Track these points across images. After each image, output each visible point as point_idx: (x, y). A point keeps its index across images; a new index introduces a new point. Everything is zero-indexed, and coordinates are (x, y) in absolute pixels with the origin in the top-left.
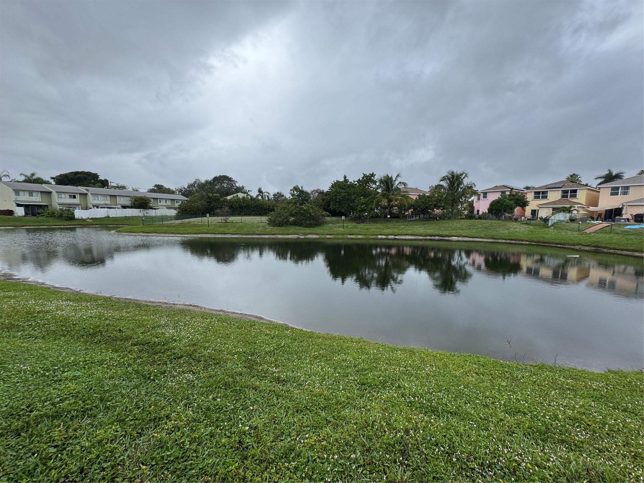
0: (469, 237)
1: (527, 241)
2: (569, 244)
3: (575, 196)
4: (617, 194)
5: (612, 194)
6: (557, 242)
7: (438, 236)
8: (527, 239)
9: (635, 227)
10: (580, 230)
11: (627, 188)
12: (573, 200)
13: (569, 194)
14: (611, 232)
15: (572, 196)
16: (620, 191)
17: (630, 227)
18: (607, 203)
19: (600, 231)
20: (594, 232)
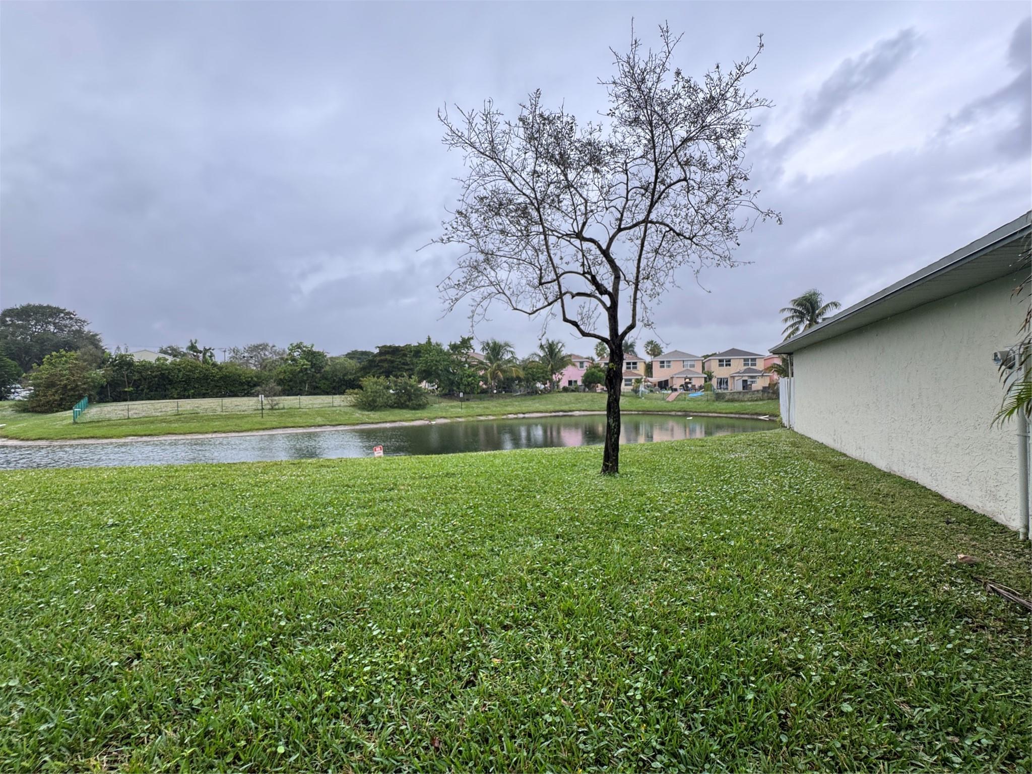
2: (666, 411)
4: (664, 367)
5: (661, 367)
6: (658, 410)
9: (695, 395)
10: (663, 399)
11: (669, 362)
12: (635, 371)
13: (632, 366)
14: (684, 400)
15: (633, 368)
16: (665, 364)
17: (693, 395)
18: (659, 375)
19: (677, 399)
20: (674, 400)
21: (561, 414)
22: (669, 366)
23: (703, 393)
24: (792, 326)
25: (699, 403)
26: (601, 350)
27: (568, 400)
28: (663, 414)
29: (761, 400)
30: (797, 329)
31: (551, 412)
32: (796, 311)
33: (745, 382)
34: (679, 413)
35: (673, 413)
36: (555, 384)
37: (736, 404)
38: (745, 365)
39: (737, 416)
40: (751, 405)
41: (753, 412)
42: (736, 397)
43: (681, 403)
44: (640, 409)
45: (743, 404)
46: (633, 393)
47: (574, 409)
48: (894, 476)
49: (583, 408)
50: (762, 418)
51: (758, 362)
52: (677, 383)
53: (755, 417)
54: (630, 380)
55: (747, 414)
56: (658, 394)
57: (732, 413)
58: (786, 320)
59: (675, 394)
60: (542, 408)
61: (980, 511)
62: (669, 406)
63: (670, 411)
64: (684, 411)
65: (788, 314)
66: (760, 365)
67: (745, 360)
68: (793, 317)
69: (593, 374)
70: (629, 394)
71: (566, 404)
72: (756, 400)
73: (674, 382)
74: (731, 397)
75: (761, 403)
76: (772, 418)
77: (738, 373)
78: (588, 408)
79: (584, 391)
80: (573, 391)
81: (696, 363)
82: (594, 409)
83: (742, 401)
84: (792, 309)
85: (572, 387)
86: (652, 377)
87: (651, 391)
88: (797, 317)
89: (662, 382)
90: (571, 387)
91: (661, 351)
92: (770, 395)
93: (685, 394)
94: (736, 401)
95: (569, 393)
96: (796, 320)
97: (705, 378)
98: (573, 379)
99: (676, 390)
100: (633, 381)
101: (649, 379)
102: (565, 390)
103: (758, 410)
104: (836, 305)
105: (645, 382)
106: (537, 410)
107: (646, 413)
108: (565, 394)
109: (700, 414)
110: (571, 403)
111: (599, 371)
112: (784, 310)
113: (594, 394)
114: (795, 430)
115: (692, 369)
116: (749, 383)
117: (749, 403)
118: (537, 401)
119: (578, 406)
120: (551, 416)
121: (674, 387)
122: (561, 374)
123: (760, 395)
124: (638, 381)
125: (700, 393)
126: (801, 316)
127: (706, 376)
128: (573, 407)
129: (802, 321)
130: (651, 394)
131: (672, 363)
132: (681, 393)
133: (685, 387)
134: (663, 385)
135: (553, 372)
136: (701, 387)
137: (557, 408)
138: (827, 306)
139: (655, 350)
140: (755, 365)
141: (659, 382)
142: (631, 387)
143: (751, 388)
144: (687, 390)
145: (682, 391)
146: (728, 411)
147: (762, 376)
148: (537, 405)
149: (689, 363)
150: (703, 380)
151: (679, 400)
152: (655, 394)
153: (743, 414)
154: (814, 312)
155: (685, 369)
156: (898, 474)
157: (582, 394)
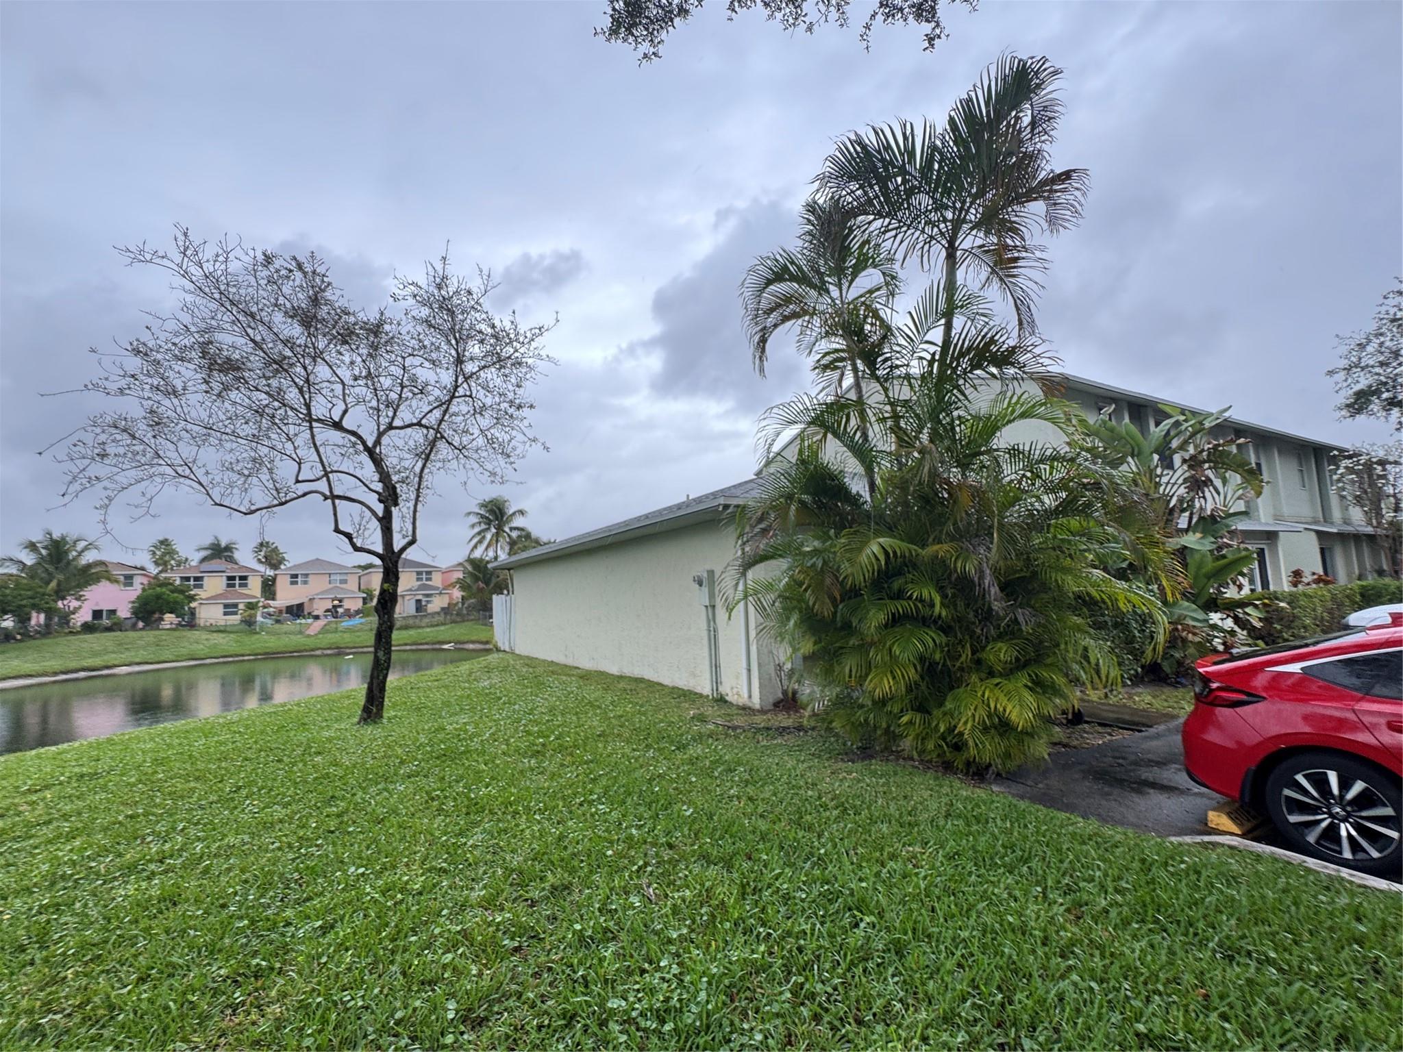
0: (151, 663)
1: (249, 655)
2: (306, 650)
3: (245, 585)
4: (296, 583)
5: (292, 583)
6: (291, 650)
7: (83, 670)
8: (248, 652)
9: (351, 623)
10: (301, 632)
11: (307, 575)
12: (244, 591)
13: (237, 582)
14: (336, 631)
15: (240, 585)
16: (299, 579)
17: (346, 623)
18: (286, 595)
19: (324, 630)
20: (319, 633)
21: (82, 674)
22: (305, 583)
23: (363, 620)
24: (479, 533)
25: (358, 634)
26: (164, 554)
27: (96, 647)
28: (301, 655)
29: (443, 624)
30: (484, 537)
31: (55, 674)
32: (482, 516)
33: (418, 601)
34: (329, 652)
35: (318, 652)
36: (65, 618)
37: (412, 632)
38: (418, 579)
39: (414, 647)
40: (432, 632)
41: (436, 640)
42: (411, 622)
43: (330, 636)
44: (259, 651)
45: (420, 631)
46: (244, 627)
47: (116, 662)
48: (626, 677)
49: (138, 660)
50: (446, 647)
51: (434, 576)
52: (320, 607)
53: (437, 646)
54: (236, 606)
55: (427, 644)
56: (290, 625)
57: (406, 645)
58: (473, 526)
59: (321, 622)
60: (28, 667)
61: (686, 688)
62: (310, 643)
63: (313, 650)
64: (337, 648)
65: (474, 519)
66: (437, 580)
67: (419, 573)
68: (480, 523)
69: (159, 597)
70: (235, 629)
71: (95, 654)
72: (437, 625)
73: (315, 606)
74: (404, 623)
75: (442, 628)
76: (458, 646)
77: (410, 590)
78: (151, 657)
79: (134, 627)
80: (108, 629)
81: (349, 577)
82: (162, 658)
83: (419, 627)
84: (478, 514)
85: (106, 622)
86: (273, 599)
87: (278, 621)
88: (485, 524)
89: (292, 606)
90: (101, 622)
91: (283, 559)
92: (454, 617)
93: (336, 623)
94: (412, 627)
95: (97, 635)
96: (483, 526)
97: (364, 599)
98: (105, 607)
99: (317, 617)
100: (241, 606)
101: (271, 602)
102: (88, 628)
103: (441, 638)
104: (523, 514)
105: (264, 607)
106: (15, 673)
107: (271, 656)
108: (89, 637)
109: (361, 650)
110: (106, 652)
111: (173, 592)
112: (469, 513)
113: (157, 633)
114: (517, 652)
115: (343, 586)
116: (424, 603)
117: (428, 630)
118: (13, 654)
119: (125, 657)
120: (55, 682)
121: (315, 613)
122: (78, 599)
123: (441, 618)
124: (251, 606)
125: (357, 621)
126: (489, 522)
127: (365, 595)
128: (111, 658)
129: (488, 529)
130: (277, 626)
131: (310, 578)
132: (330, 622)
133: (333, 611)
134: (296, 611)
135: (60, 594)
136: (358, 612)
137: (73, 664)
138: (514, 514)
139: (272, 558)
140: (430, 579)
141: (287, 607)
142: (238, 617)
143: (426, 610)
144: (336, 617)
145: (330, 619)
146: (401, 642)
147: (441, 593)
148: (15, 663)
149: (338, 577)
150: (361, 600)
151: (328, 632)
152: (285, 626)
153: (421, 644)
154: (502, 517)
155: (331, 586)
156: (628, 675)
157: (132, 634)
